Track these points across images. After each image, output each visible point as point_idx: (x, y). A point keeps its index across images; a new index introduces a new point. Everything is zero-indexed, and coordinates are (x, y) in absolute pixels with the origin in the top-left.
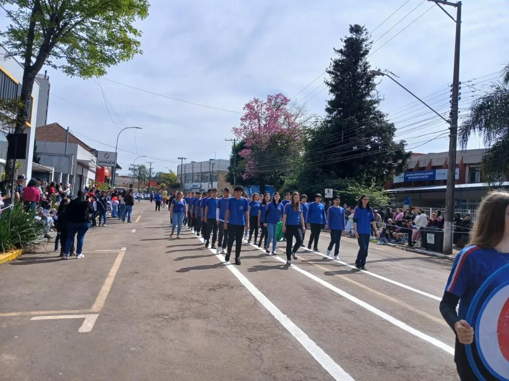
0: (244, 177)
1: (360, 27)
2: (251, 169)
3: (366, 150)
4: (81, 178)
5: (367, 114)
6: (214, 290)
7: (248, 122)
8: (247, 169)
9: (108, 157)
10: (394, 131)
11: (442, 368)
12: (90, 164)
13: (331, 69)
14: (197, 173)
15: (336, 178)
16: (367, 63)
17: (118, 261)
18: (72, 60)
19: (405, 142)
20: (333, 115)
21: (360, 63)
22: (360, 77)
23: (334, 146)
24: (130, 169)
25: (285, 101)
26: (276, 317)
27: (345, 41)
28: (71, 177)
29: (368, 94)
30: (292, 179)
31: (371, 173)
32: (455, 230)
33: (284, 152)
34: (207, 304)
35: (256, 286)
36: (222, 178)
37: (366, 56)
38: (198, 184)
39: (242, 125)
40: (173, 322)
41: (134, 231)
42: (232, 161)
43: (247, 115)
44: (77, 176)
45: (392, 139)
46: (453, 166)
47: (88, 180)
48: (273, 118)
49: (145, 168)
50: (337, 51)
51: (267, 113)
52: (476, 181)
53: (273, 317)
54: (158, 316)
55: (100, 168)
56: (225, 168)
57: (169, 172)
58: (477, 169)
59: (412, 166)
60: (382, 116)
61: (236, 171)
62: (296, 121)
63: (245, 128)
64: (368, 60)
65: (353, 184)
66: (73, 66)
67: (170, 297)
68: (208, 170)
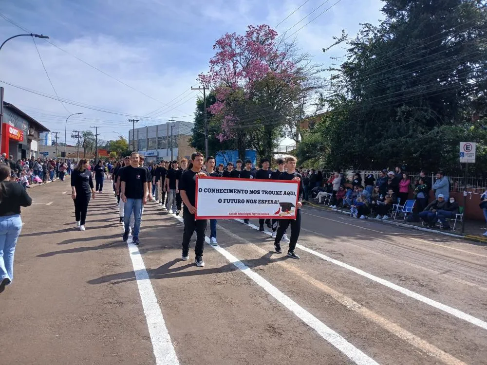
0: (221, 138)
2: (229, 126)
7: (220, 65)
36: (184, 143)
38: (155, 152)
49: (92, 135)
57: (119, 139)
63: (216, 74)
68: (166, 135)
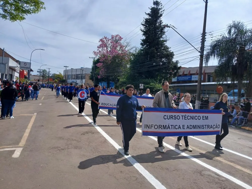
0: (99, 77)
1: (158, 2)
2: (102, 73)
3: (159, 65)
4: (11, 76)
5: (161, 47)
6: (84, 134)
7: (101, 48)
8: (101, 73)
9: (26, 65)
10: (173, 56)
11: (195, 170)
12: (16, 68)
13: (144, 23)
14: (74, 75)
15: (145, 79)
16: (161, 21)
17: (33, 120)
18: (5, 11)
19: (178, 61)
20: (144, 47)
21: (158, 21)
22: (158, 28)
23: (145, 62)
24: (38, 72)
25: (121, 38)
26: (116, 148)
27: (151, 9)
28: (6, 75)
29: (161, 37)
30: (123, 78)
31: (162, 76)
32: (200, 105)
33: (119, 65)
34: (80, 141)
35: (106, 132)
36: (88, 77)
37: (161, 17)
38: (75, 80)
39: (98, 50)
40: (63, 151)
41: (41, 104)
42: (93, 69)
43: (101, 45)
44: (9, 75)
45: (172, 60)
46: (201, 74)
47: (15, 77)
48: (114, 47)
50: (147, 14)
51: (111, 44)
52: (211, 81)
53: (114, 148)
54: (55, 148)
55: (22, 70)
56: (89, 72)
57: (58, 73)
58: (211, 76)
59: (181, 74)
60: (168, 48)
61: (95, 74)
62: (126, 49)
63: (100, 52)
64: (162, 19)
65: (153, 82)
66: (6, 14)
67: (61, 138)
68: (80, 73)
